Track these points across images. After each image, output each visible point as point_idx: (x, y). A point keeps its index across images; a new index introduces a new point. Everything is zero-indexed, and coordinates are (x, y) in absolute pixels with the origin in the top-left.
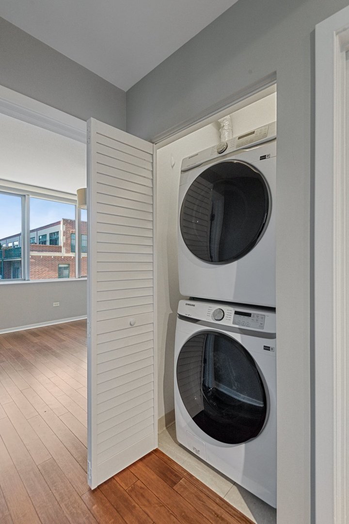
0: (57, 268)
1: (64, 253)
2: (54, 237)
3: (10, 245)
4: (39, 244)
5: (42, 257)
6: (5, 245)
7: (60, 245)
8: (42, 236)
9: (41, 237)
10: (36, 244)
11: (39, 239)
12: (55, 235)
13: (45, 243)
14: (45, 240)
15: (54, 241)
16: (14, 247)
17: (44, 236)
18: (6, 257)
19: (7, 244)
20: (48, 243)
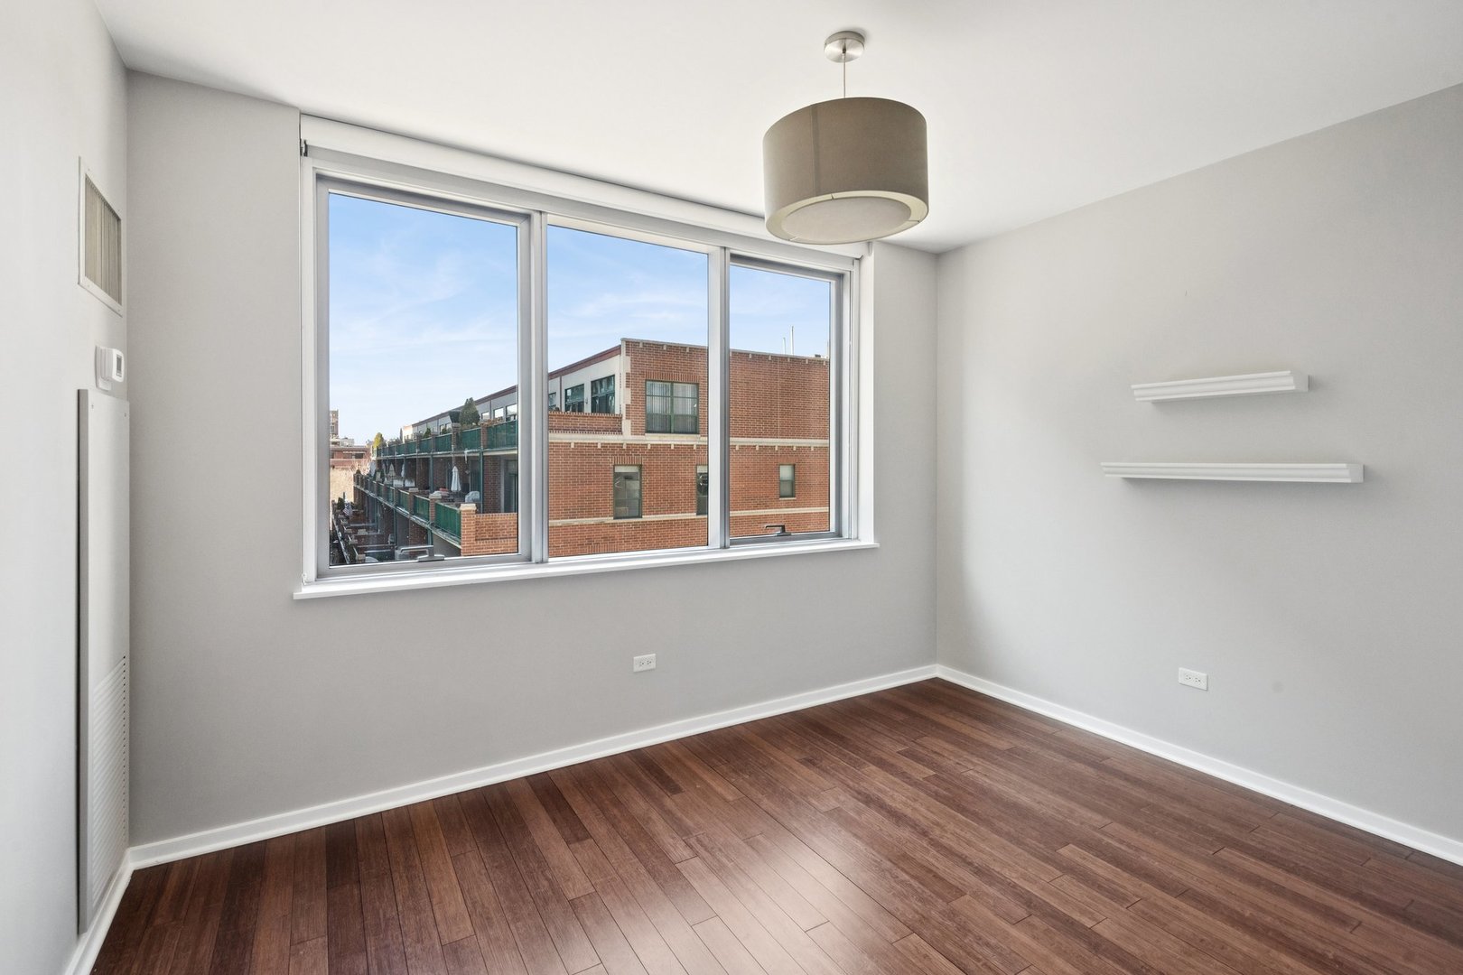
0: (612, 476)
1: (627, 436)
2: (602, 392)
3: (499, 413)
4: (567, 409)
5: (572, 446)
6: (488, 414)
7: (617, 412)
8: (572, 389)
9: (569, 392)
10: (558, 410)
11: (566, 397)
12: (601, 387)
13: (580, 407)
14: (578, 399)
15: (603, 403)
16: (507, 419)
17: (579, 389)
18: (491, 446)
19: (492, 412)
20: (588, 409)
